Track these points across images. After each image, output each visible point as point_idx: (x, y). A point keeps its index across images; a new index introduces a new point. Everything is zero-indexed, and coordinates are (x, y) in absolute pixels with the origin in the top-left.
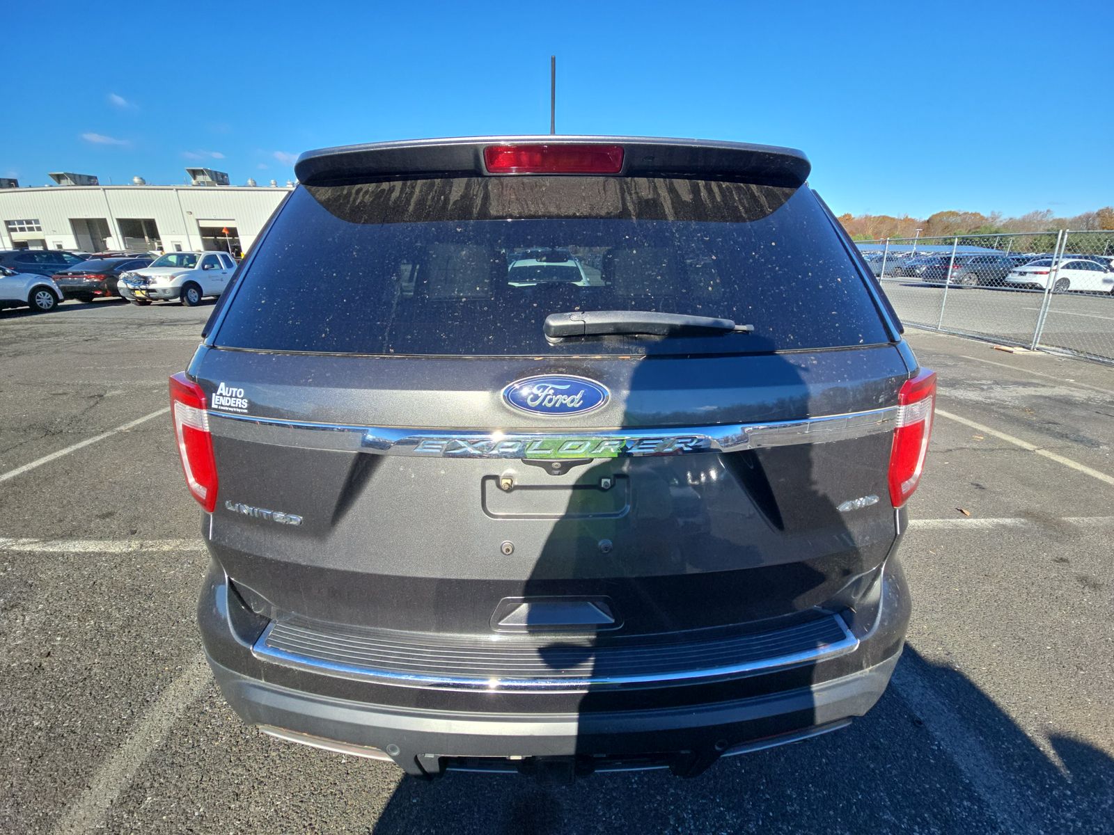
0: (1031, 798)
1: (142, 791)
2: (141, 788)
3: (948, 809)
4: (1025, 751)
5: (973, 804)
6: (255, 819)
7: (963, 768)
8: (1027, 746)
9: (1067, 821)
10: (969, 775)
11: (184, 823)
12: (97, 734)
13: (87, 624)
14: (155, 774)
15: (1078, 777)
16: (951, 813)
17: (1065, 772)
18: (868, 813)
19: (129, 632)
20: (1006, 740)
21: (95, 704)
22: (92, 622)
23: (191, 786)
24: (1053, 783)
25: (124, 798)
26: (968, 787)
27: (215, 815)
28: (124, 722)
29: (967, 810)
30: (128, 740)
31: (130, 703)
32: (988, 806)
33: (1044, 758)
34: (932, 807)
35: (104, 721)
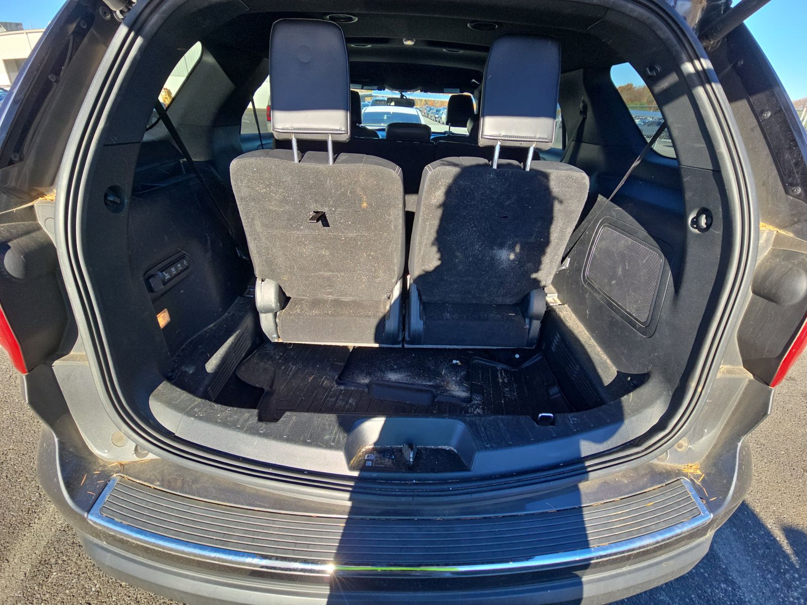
0: (770, 581)
1: (49, 566)
2: (48, 564)
3: (709, 590)
4: (767, 541)
5: (728, 586)
6: (142, 596)
7: (721, 555)
8: (768, 536)
9: (794, 599)
10: (725, 561)
11: (83, 597)
12: (12, 513)
13: (4, 413)
14: (59, 551)
15: (803, 563)
16: (712, 594)
17: (794, 558)
18: (648, 594)
19: (38, 422)
20: (753, 531)
21: (10, 486)
22: (8, 412)
23: (89, 565)
24: (787, 567)
25: (34, 571)
26: (725, 572)
27: (108, 591)
28: (33, 504)
29: (724, 591)
30: (36, 520)
31: (38, 487)
32: (739, 588)
33: (780, 547)
34: (697, 589)
35: (17, 502)
